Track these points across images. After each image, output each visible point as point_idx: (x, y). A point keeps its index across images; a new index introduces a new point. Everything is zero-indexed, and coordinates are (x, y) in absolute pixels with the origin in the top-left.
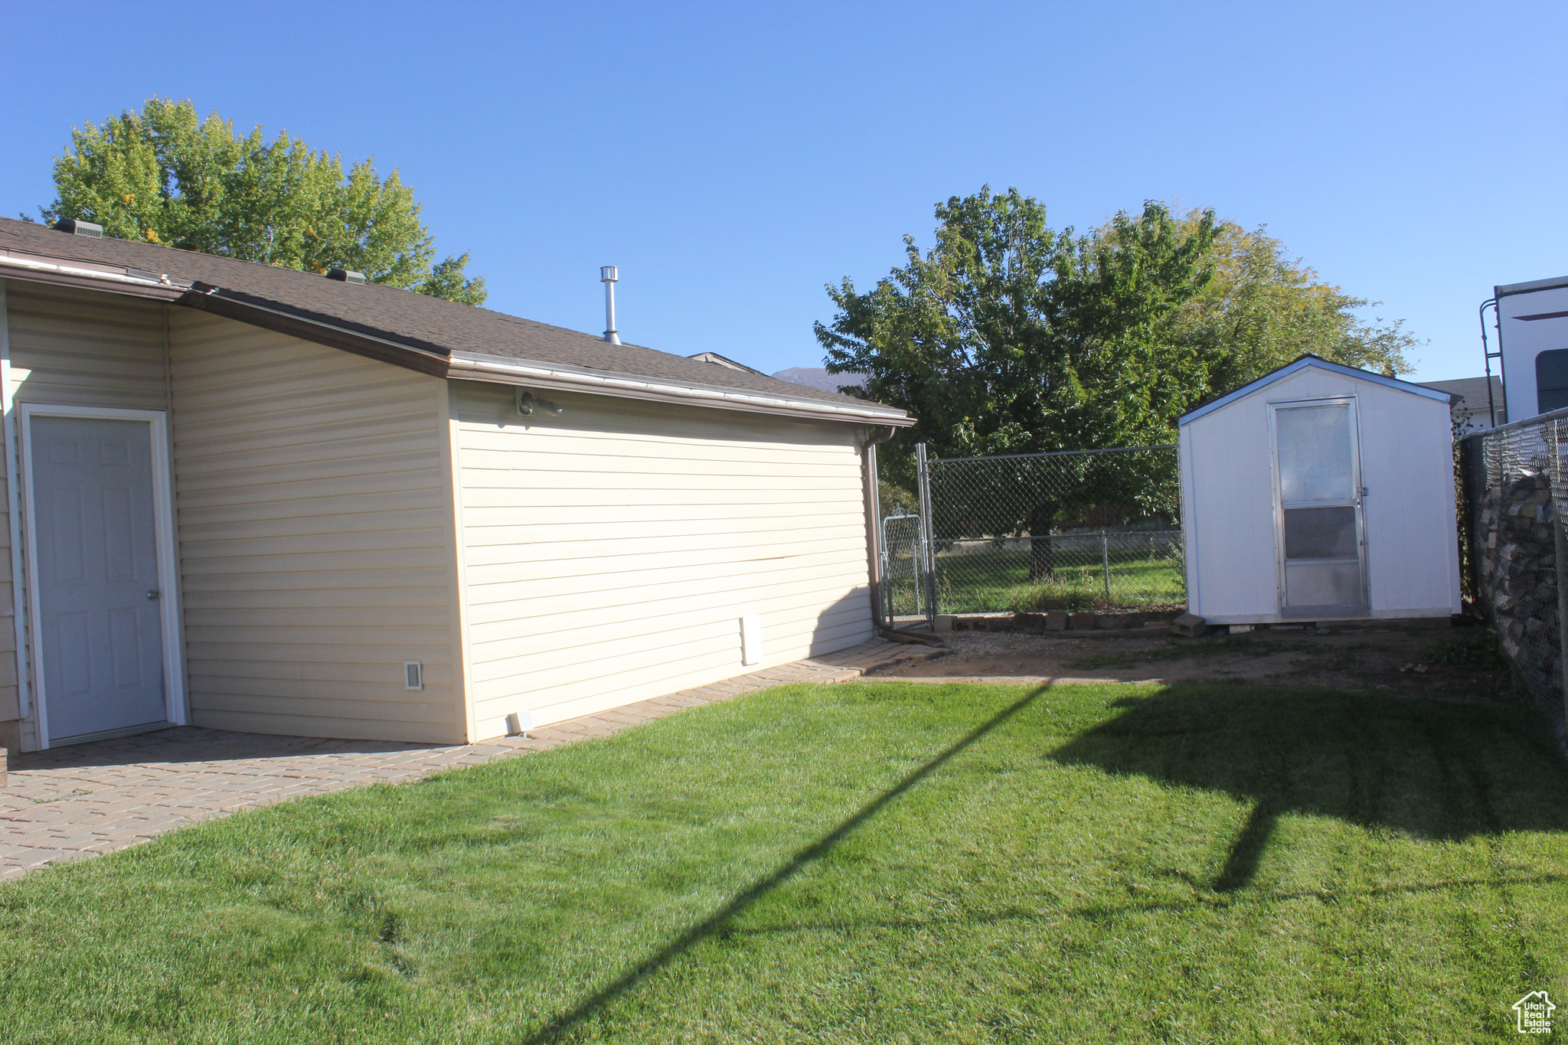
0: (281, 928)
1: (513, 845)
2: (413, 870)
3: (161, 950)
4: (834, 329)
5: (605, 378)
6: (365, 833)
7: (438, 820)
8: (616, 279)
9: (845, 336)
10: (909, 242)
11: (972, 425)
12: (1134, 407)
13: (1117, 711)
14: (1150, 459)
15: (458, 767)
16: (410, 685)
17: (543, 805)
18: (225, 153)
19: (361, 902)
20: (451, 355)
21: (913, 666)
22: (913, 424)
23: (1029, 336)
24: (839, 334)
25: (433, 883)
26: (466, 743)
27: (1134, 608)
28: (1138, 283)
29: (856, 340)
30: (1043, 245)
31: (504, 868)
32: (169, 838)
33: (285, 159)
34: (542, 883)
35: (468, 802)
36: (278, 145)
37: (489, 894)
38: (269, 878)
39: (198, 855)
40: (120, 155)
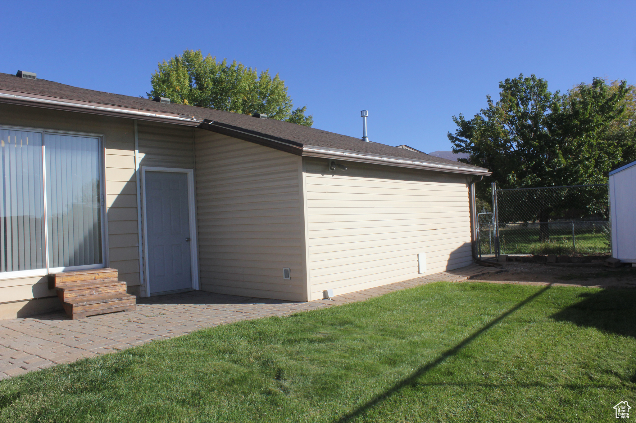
0: (237, 371)
1: (327, 344)
2: (288, 351)
3: (193, 376)
4: (456, 135)
5: (364, 156)
6: (269, 336)
7: (297, 332)
8: (367, 115)
9: (461, 138)
10: (489, 98)
11: (515, 175)
12: (588, 168)
13: (580, 299)
14: (594, 190)
15: (304, 311)
16: (285, 277)
17: (339, 328)
18: (212, 70)
19: (267, 363)
20: (304, 147)
21: (490, 276)
22: (491, 174)
23: (541, 137)
24: (458, 137)
25: (296, 357)
26: (307, 301)
27: (586, 254)
28: (590, 114)
29: (465, 139)
30: (546, 98)
31: (324, 352)
32: (195, 333)
33: (235, 71)
34: (339, 360)
35: (309, 325)
36: (232, 66)
37: (318, 363)
38: (232, 351)
39: (205, 341)
40: (174, 72)
